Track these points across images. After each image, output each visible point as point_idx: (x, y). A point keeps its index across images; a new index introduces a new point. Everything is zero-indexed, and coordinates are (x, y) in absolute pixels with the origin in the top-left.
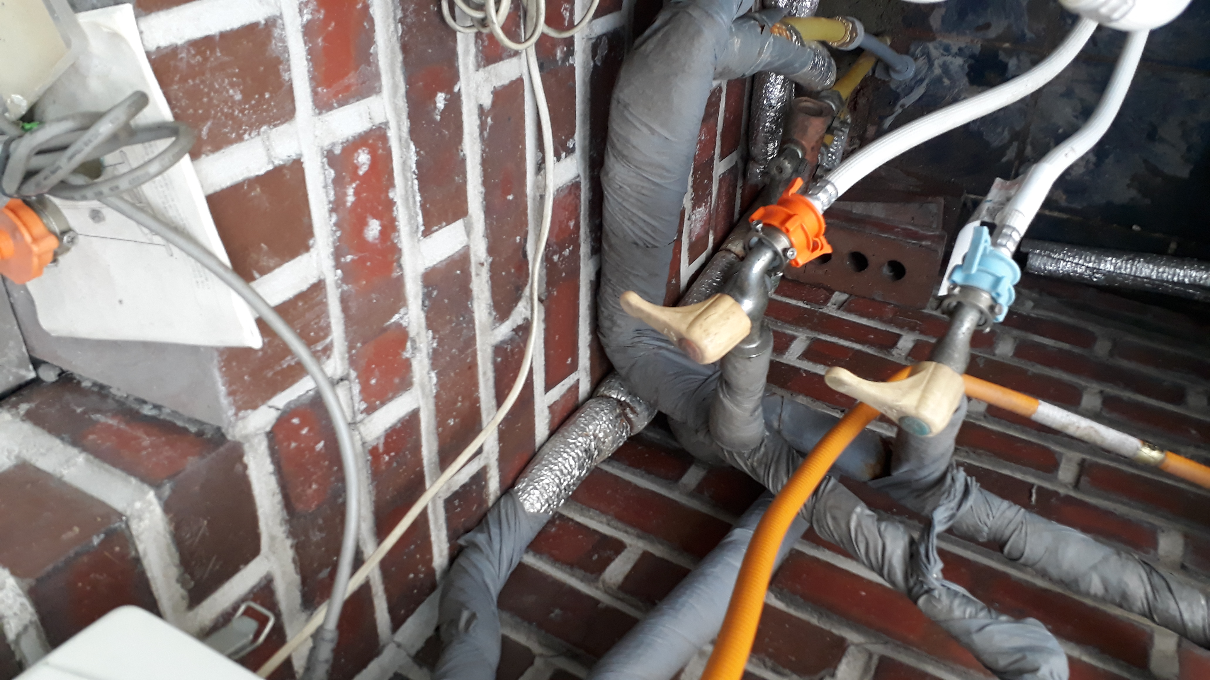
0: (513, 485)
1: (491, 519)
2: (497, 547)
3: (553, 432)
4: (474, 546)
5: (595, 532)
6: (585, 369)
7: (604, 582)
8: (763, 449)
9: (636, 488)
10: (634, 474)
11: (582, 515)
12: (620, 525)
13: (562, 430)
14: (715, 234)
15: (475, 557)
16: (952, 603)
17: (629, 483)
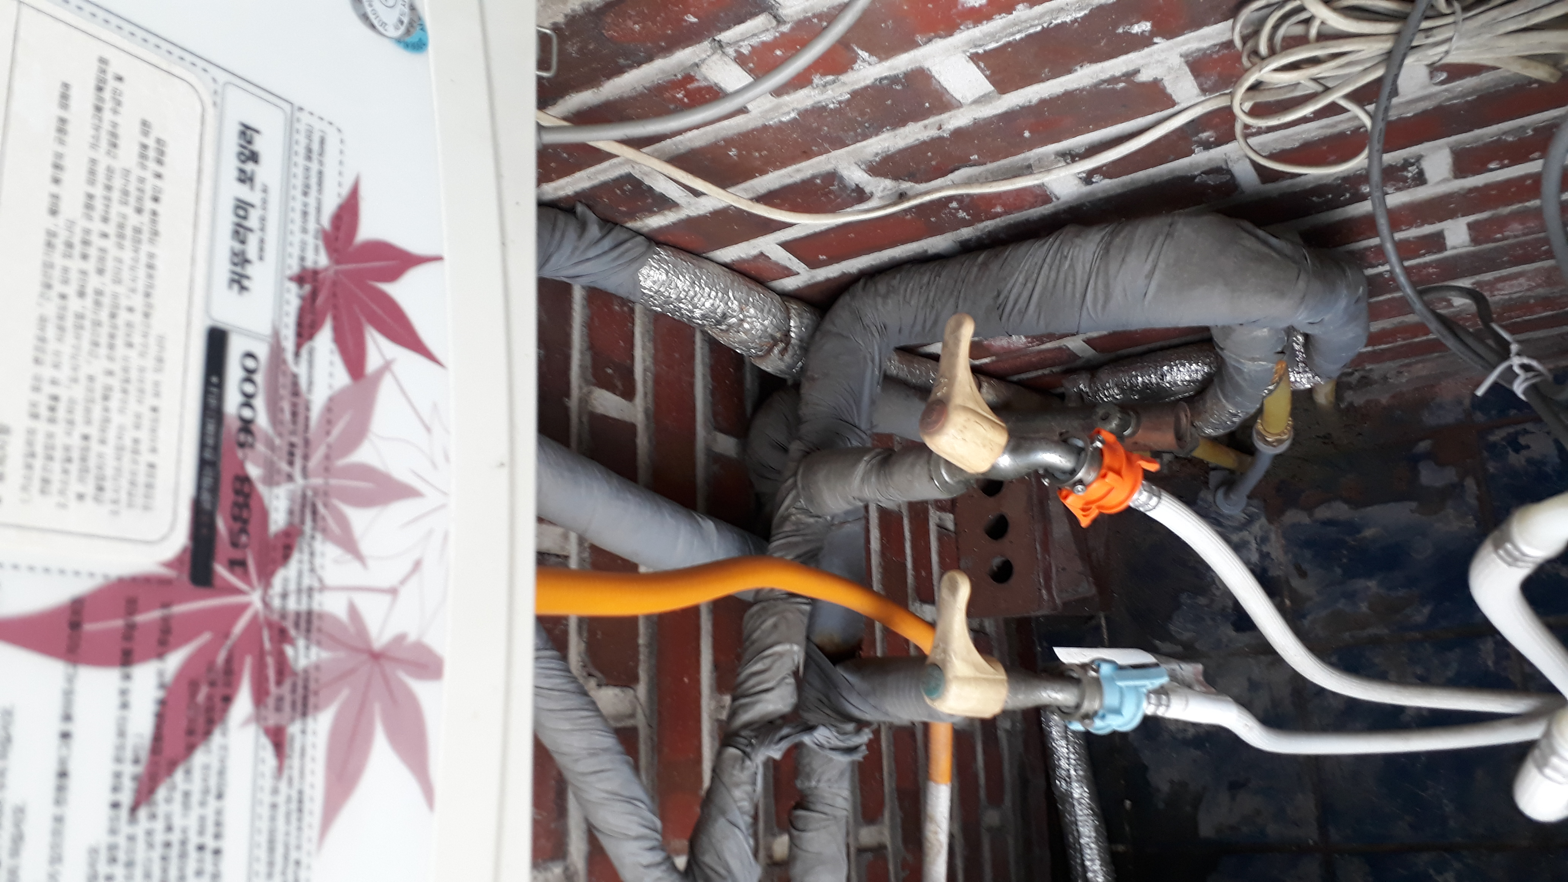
0: (659, 244)
1: (617, 235)
2: (591, 254)
3: (733, 268)
4: (583, 226)
5: (632, 358)
6: (813, 277)
7: (590, 393)
8: (812, 520)
9: (692, 385)
10: (704, 376)
11: (643, 335)
12: (650, 383)
13: (738, 278)
14: (992, 362)
15: (572, 233)
16: (745, 783)
17: (692, 375)
